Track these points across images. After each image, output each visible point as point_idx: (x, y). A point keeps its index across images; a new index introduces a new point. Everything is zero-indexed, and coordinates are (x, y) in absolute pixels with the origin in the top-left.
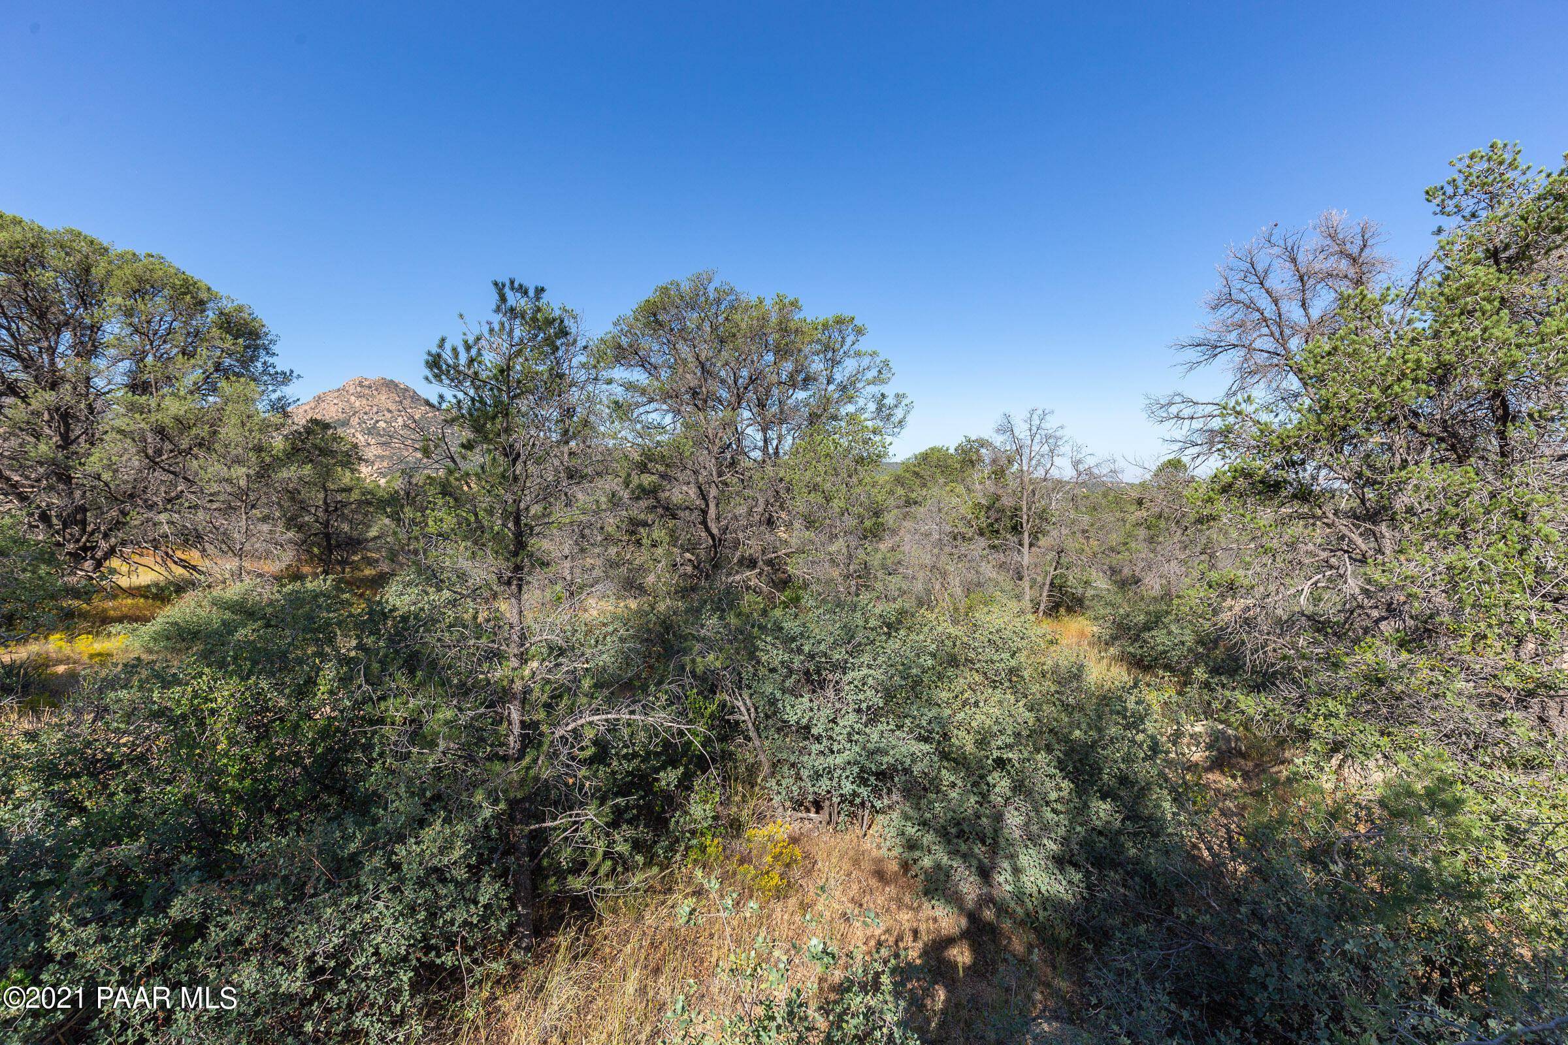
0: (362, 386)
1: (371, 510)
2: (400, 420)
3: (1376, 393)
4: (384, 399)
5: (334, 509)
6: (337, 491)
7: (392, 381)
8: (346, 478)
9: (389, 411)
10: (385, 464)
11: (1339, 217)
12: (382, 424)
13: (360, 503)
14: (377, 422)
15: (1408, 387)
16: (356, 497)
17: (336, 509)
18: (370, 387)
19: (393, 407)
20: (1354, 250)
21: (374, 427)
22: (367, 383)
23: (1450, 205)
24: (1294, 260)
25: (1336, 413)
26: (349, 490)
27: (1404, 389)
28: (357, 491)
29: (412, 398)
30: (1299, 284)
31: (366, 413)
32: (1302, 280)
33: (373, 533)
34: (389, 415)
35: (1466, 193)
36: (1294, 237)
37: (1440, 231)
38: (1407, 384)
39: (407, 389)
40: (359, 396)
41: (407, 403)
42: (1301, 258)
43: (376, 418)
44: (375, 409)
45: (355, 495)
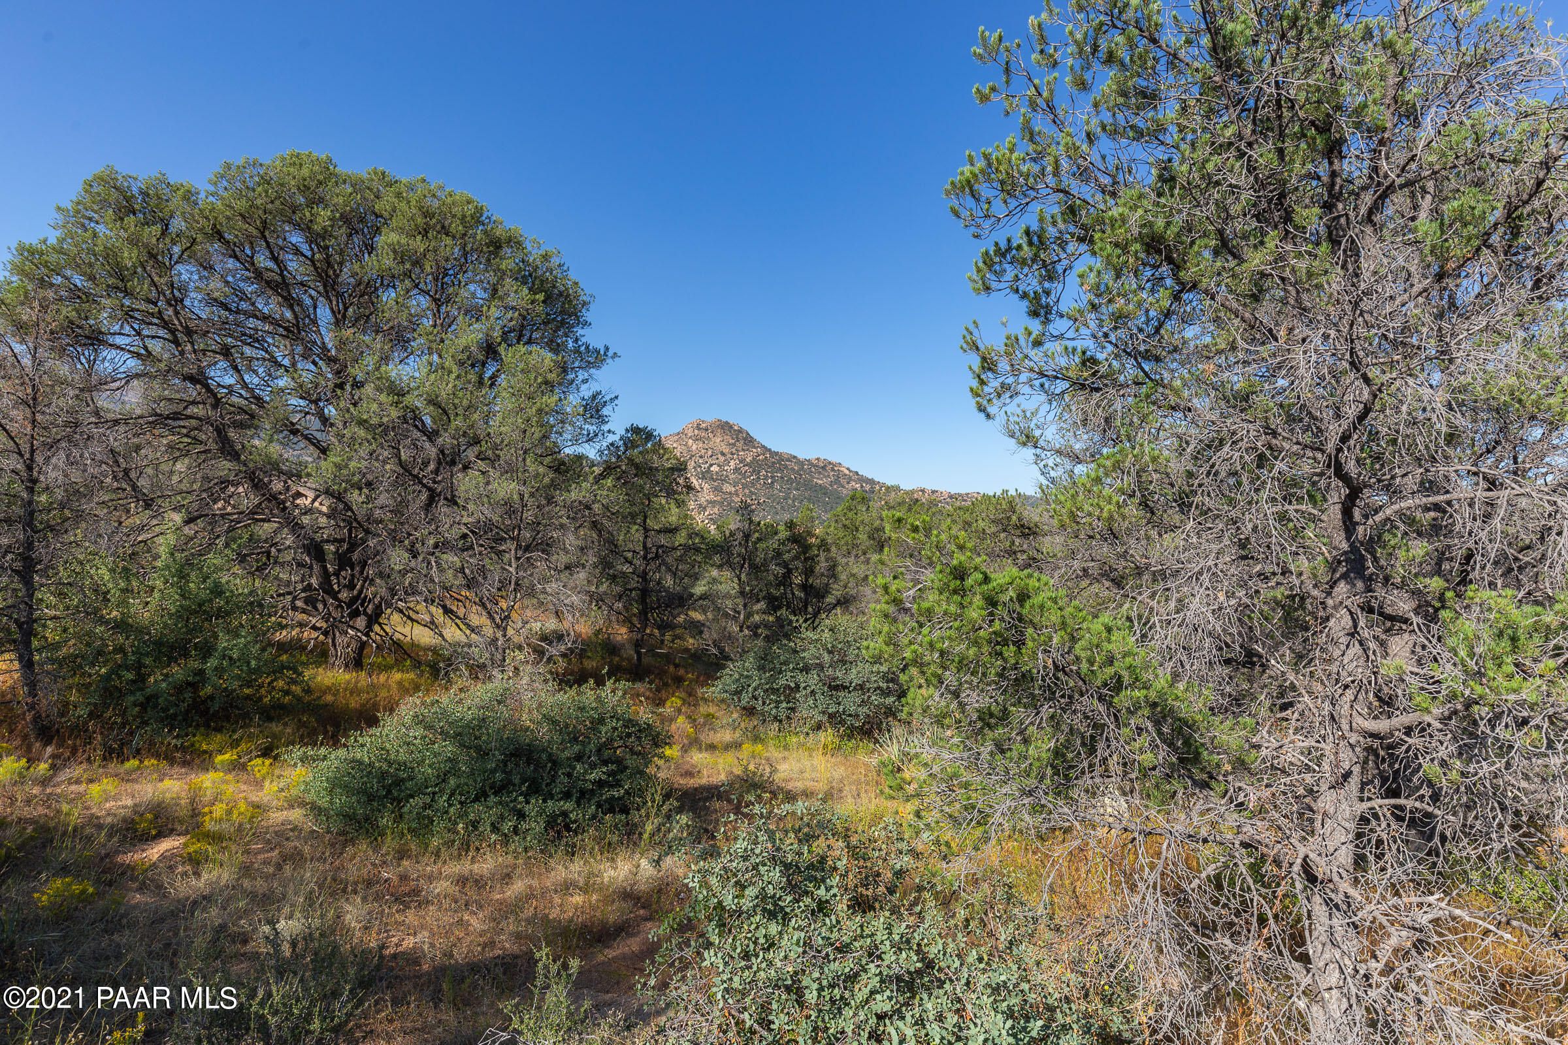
0: (699, 429)
1: (699, 559)
2: (732, 463)
4: (719, 442)
5: (655, 555)
6: (659, 532)
7: (727, 423)
8: (673, 516)
9: (723, 454)
10: (716, 510)
12: (715, 468)
13: (687, 548)
14: (711, 465)
16: (682, 541)
17: (657, 556)
18: (707, 430)
19: (726, 451)
21: (708, 471)
22: (704, 425)
26: (672, 531)
28: (684, 533)
29: (745, 439)
31: (701, 457)
33: (699, 589)
34: (722, 459)
39: (740, 431)
40: (697, 439)
41: (740, 445)
43: (710, 461)
44: (710, 453)
45: (681, 538)
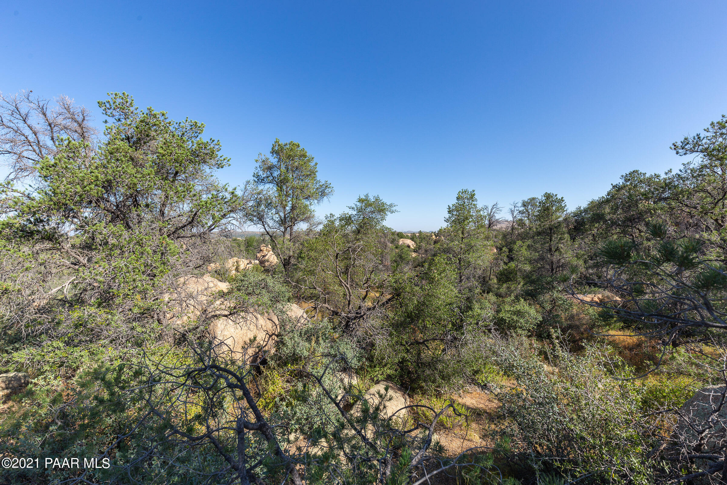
3: (79, 189)
11: (69, 101)
15: (93, 188)
20: (80, 119)
23: (109, 112)
24: (44, 114)
25: (60, 196)
27: (91, 189)
30: (49, 128)
32: (50, 126)
35: (114, 109)
36: (44, 102)
37: (106, 122)
38: (93, 186)
42: (48, 114)
